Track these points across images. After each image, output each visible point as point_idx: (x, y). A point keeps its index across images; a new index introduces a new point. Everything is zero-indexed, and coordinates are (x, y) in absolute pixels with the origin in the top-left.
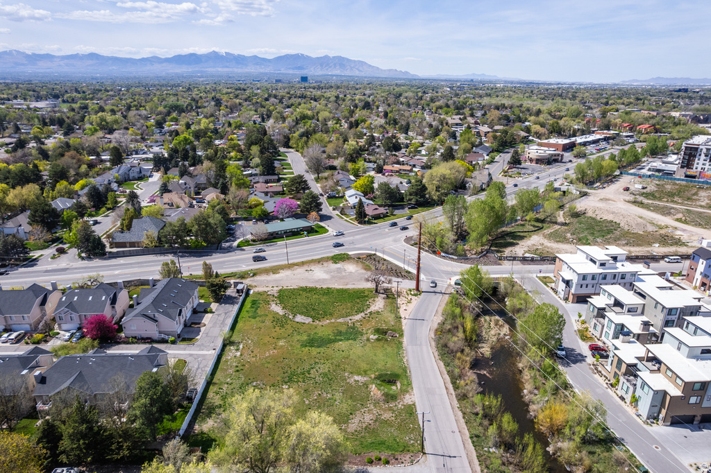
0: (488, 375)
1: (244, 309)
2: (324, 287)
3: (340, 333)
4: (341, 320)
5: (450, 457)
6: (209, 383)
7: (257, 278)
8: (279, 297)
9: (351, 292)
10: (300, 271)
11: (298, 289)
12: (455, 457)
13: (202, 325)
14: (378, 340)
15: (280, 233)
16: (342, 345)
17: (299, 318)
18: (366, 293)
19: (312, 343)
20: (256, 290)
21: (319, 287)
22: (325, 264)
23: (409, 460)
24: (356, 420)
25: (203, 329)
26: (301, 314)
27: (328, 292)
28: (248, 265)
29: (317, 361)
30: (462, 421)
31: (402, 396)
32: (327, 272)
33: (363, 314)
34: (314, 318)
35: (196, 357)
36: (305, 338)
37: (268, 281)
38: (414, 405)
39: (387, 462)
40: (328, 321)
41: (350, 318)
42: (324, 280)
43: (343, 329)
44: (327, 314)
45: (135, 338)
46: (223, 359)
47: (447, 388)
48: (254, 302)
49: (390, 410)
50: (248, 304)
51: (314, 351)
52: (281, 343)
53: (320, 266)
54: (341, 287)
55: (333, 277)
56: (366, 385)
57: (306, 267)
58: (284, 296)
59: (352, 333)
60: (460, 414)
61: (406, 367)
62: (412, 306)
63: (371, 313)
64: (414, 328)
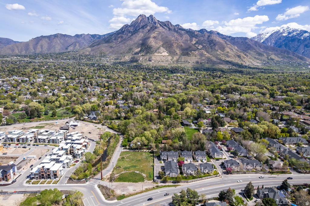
2: (130, 183)
3: (128, 168)
4: (127, 172)
6: (154, 159)
8: (144, 179)
9: (122, 181)
10: (138, 190)
11: (138, 182)
16: (129, 166)
17: (138, 172)
18: (117, 180)
19: (135, 166)
20: (151, 181)
21: (132, 183)
22: (128, 194)
25: (161, 169)
26: (137, 173)
27: (129, 181)
28: (157, 192)
32: (128, 189)
33: (121, 173)
34: (134, 172)
36: (137, 167)
37: (148, 185)
38: (119, 156)
42: (129, 186)
44: (130, 174)
48: (151, 177)
50: (152, 176)
51: (135, 165)
53: (130, 193)
54: (125, 183)
55: (126, 187)
56: (126, 159)
57: (136, 192)
58: (142, 179)
59: (125, 169)
61: (118, 161)
62: (107, 175)
63: (119, 173)
64: (111, 169)
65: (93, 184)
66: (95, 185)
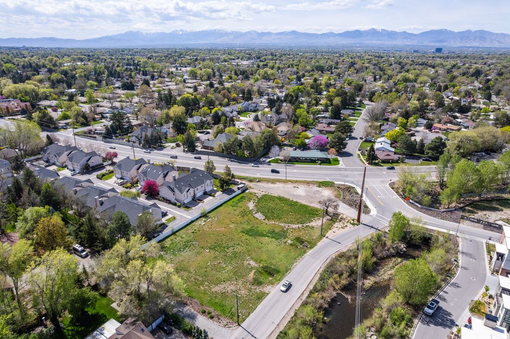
0: (349, 300)
1: (232, 200)
2: (295, 200)
3: (273, 232)
4: (282, 224)
5: (253, 336)
6: (173, 234)
7: (259, 184)
8: (259, 199)
9: (310, 209)
10: (290, 186)
11: (276, 197)
12: (256, 338)
13: (202, 202)
14: (291, 245)
15: (301, 158)
16: (266, 240)
17: (258, 215)
19: (249, 232)
20: (251, 190)
21: (291, 199)
22: (311, 186)
23: (225, 323)
24: (222, 286)
25: (200, 204)
26: (262, 212)
27: (294, 204)
28: (261, 175)
29: (241, 243)
30: (289, 319)
31: (266, 285)
32: (306, 191)
33: (300, 225)
34: (267, 218)
35: (182, 217)
36: (249, 227)
37: (264, 187)
38: (268, 294)
39: (212, 318)
40: (273, 222)
41: (289, 225)
42: (299, 196)
43: (277, 230)
44: (277, 218)
45: (163, 198)
46: (193, 224)
47: (302, 294)
48: (242, 198)
49: (248, 290)
50: (238, 198)
51: (245, 237)
52: (232, 226)
53: (306, 186)
54: (306, 203)
55: (307, 196)
56: (251, 269)
57: (296, 185)
59: (281, 235)
60: (292, 314)
61: (290, 269)
62: (342, 231)
63: (307, 226)
64: (326, 246)
65: (381, 217)
66: (377, 216)
